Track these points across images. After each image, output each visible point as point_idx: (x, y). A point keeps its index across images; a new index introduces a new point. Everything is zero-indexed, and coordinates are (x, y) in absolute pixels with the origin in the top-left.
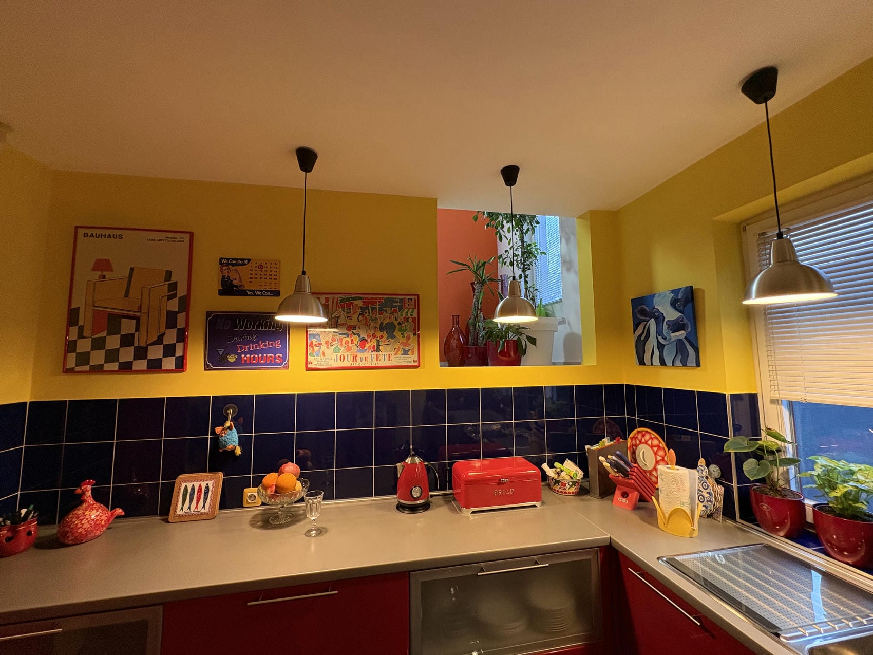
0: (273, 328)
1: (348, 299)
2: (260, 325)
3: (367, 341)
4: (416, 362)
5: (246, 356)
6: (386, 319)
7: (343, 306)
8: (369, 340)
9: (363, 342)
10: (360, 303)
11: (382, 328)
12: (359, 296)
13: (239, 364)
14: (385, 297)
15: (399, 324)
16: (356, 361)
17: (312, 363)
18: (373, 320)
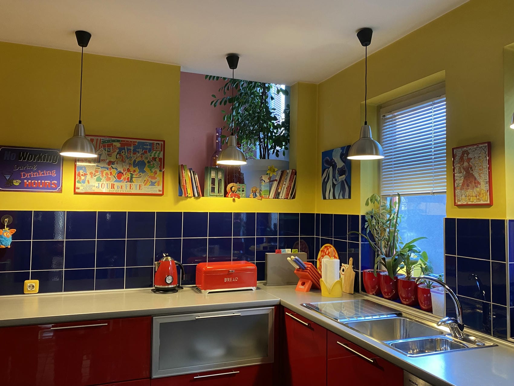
0: (50, 161)
1: (109, 141)
2: (40, 158)
3: (123, 173)
4: (161, 191)
5: (28, 181)
6: (138, 157)
7: (104, 146)
8: (124, 173)
9: (120, 174)
10: (118, 145)
11: (135, 164)
12: (117, 139)
13: (22, 187)
14: (138, 141)
15: (149, 162)
16: (114, 188)
17: (79, 188)
18: (128, 158)
